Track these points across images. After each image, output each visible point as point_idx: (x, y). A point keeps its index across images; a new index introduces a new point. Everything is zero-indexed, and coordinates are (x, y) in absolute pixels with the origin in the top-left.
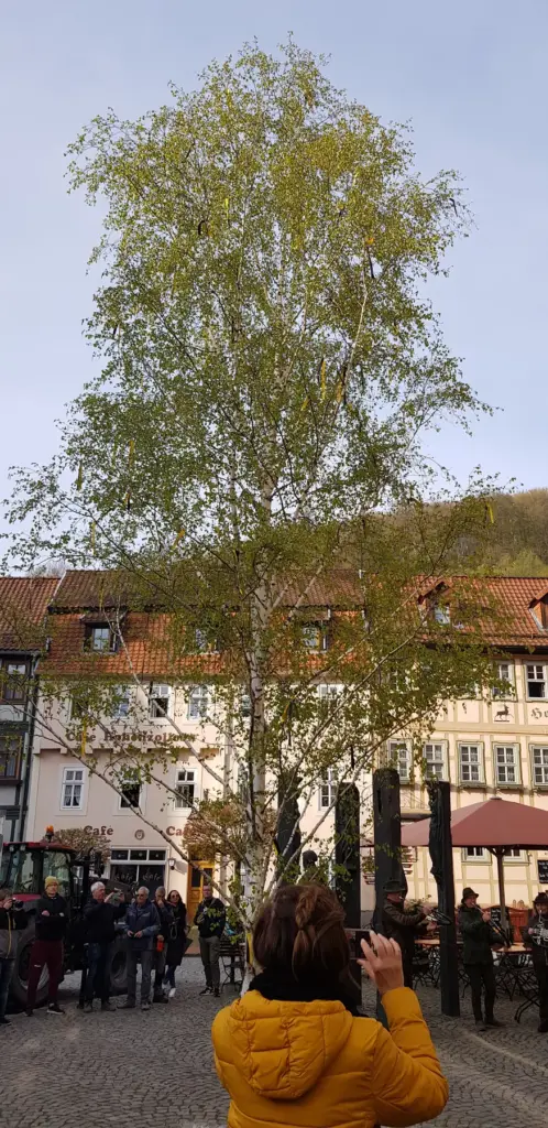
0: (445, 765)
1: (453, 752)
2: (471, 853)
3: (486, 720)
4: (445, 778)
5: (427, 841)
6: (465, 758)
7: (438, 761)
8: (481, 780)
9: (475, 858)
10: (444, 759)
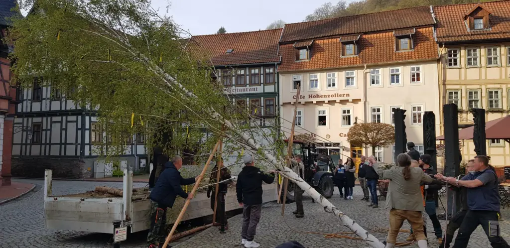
0: (480, 101)
1: (484, 94)
2: (493, 142)
3: (504, 77)
4: (480, 107)
5: (472, 137)
6: (491, 97)
7: (476, 99)
8: (500, 107)
9: (496, 144)
10: (479, 98)
